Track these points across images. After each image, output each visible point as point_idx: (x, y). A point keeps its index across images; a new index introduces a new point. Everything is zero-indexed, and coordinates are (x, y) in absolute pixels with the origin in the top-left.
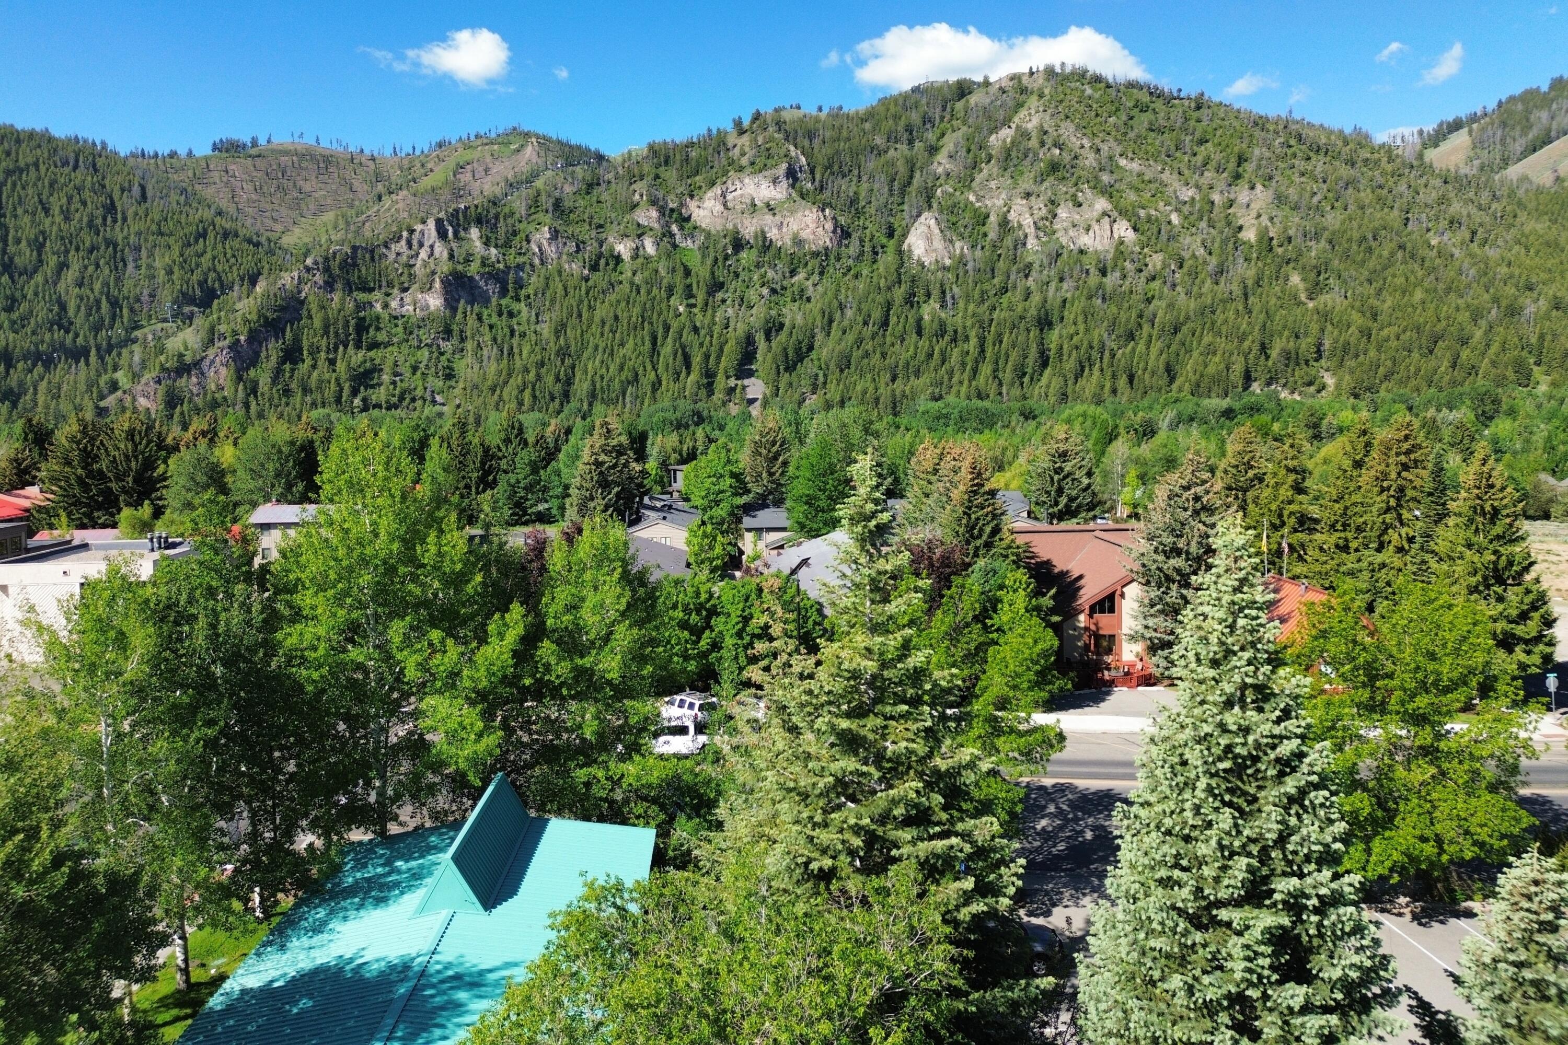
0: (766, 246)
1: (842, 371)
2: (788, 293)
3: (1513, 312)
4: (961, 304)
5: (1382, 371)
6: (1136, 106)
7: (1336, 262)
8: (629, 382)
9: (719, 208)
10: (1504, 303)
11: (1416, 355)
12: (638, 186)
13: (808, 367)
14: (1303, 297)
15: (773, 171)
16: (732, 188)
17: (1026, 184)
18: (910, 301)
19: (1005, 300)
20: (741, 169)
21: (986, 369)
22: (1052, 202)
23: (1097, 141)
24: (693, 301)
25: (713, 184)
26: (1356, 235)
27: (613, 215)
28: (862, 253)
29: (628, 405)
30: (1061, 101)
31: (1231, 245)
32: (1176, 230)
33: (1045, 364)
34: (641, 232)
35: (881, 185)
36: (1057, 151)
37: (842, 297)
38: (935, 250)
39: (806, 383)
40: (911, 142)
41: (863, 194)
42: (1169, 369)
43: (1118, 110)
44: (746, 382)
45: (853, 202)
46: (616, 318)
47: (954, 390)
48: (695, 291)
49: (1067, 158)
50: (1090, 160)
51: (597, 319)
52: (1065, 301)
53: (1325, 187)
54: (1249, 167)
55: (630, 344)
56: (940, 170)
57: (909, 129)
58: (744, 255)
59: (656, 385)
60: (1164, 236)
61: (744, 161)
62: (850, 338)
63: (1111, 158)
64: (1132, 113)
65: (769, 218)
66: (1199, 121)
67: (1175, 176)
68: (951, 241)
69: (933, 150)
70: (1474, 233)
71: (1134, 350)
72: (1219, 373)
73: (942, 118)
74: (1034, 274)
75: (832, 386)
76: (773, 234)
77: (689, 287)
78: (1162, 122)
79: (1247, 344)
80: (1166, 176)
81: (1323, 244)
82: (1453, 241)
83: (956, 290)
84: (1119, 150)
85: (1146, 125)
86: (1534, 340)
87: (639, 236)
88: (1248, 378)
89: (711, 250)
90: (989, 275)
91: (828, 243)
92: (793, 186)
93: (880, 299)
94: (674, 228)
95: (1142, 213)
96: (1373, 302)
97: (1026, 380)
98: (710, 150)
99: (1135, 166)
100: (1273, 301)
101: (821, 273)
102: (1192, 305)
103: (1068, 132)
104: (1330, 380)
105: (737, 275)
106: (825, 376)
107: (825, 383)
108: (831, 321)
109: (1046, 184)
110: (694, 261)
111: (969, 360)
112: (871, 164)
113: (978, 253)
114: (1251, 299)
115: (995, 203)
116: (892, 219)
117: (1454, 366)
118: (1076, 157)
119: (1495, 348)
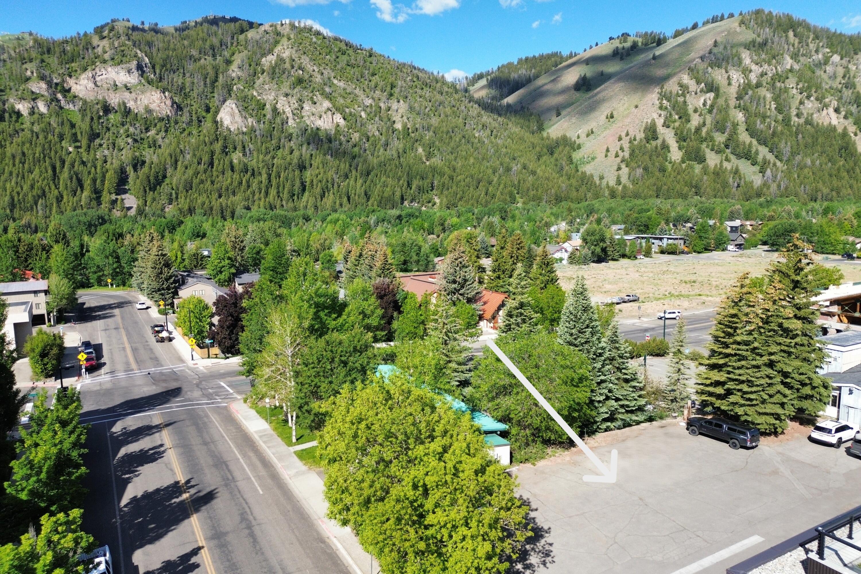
0: (127, 112)
1: (187, 191)
2: (145, 142)
3: (508, 169)
4: (255, 153)
5: (458, 196)
6: (339, 51)
7: (437, 143)
8: (39, 197)
9: (91, 85)
10: (505, 165)
11: (471, 189)
12: (28, 66)
13: (165, 188)
14: (424, 159)
15: (128, 65)
16: (99, 73)
17: (285, 88)
18: (225, 151)
19: (279, 153)
20: (105, 62)
21: (273, 192)
22: (301, 100)
23: (321, 68)
24: (78, 144)
25: (85, 70)
26: (445, 129)
27: (12, 84)
28: (191, 121)
29: (40, 212)
30: (301, 44)
31: (391, 131)
32: (365, 120)
33: (304, 190)
34: (35, 97)
35: (198, 79)
36: (301, 72)
37: (182, 146)
38: (236, 122)
39: (164, 199)
40: (214, 56)
41: (187, 85)
42: (366, 194)
43: (330, 52)
44: (123, 196)
45: (182, 88)
46: (24, 154)
47: (256, 203)
48: (79, 137)
49: (306, 77)
50: (318, 79)
51: (8, 154)
52: (312, 155)
53: (430, 104)
54: (396, 90)
55: (37, 171)
56: (234, 75)
57: (213, 48)
58: (111, 116)
59: (59, 199)
60: (359, 124)
61: (107, 56)
62: (190, 172)
63: (329, 78)
64: (338, 54)
65: (127, 94)
66: (371, 63)
67: (362, 92)
68: (245, 118)
69: (228, 62)
70: (492, 131)
71: (349, 184)
72: (390, 196)
73: (232, 44)
74: (293, 139)
75: (182, 200)
76: (131, 104)
77: (75, 135)
78: (353, 61)
79: (401, 182)
80: (357, 91)
81: (431, 133)
82: (483, 135)
83: (251, 146)
84: (333, 74)
85: (345, 62)
86: (516, 183)
87: (34, 100)
88: (403, 199)
89: (88, 111)
90: (269, 139)
91: (169, 113)
92: (142, 75)
93: (206, 149)
94: (59, 96)
95: (347, 110)
96: (453, 163)
97: (295, 198)
98: (81, 47)
99: (341, 84)
100: (412, 161)
101: (166, 131)
102: (375, 161)
103: (305, 61)
104: (437, 201)
105: (108, 129)
106: (177, 194)
107: (177, 198)
108: (176, 161)
109: (296, 90)
110: (77, 118)
111: (263, 186)
112: (191, 67)
113: (262, 126)
114: (402, 159)
115: (269, 98)
116: (208, 102)
117: (486, 194)
118: (311, 76)
119: (502, 186)
